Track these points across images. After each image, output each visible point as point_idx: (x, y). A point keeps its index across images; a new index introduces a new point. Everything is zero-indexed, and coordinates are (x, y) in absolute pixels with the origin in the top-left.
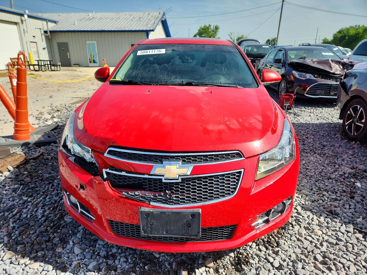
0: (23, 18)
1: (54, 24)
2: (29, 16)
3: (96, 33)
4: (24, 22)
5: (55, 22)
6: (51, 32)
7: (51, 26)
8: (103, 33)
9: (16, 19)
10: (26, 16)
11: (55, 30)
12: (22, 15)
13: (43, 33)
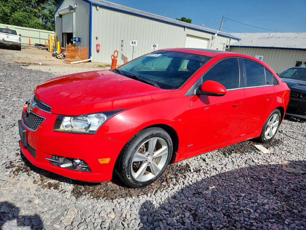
0: (214, 36)
1: (237, 41)
2: (218, 35)
3: (266, 49)
4: (214, 39)
5: (238, 40)
6: (231, 46)
7: (233, 42)
8: (272, 50)
9: (209, 36)
10: (216, 35)
11: (235, 45)
12: (214, 34)
13: (225, 47)
